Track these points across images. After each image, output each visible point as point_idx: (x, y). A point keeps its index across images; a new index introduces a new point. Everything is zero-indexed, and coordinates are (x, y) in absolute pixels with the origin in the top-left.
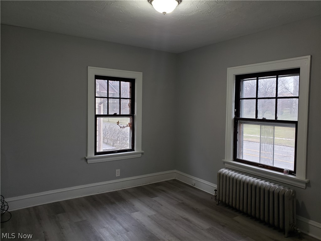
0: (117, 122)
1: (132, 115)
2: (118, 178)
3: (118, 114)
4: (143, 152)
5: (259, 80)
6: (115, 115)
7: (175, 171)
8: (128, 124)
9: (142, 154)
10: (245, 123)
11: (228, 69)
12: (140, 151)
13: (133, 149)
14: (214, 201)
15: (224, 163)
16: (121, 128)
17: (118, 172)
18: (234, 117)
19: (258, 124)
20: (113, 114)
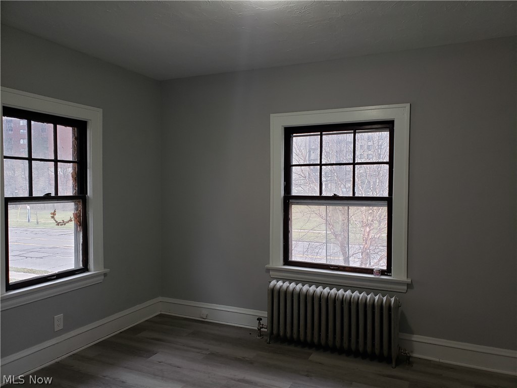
0: (51, 214)
1: (80, 196)
2: (61, 332)
3: (53, 195)
4: (107, 270)
5: (324, 137)
6: (47, 198)
7: (160, 299)
8: (72, 217)
9: (105, 275)
10: (298, 204)
11: (272, 115)
12: (102, 270)
13: (85, 269)
14: (258, 337)
15: (268, 270)
16: (58, 225)
17: (59, 320)
18: (283, 195)
19: (323, 204)
20: (42, 195)
